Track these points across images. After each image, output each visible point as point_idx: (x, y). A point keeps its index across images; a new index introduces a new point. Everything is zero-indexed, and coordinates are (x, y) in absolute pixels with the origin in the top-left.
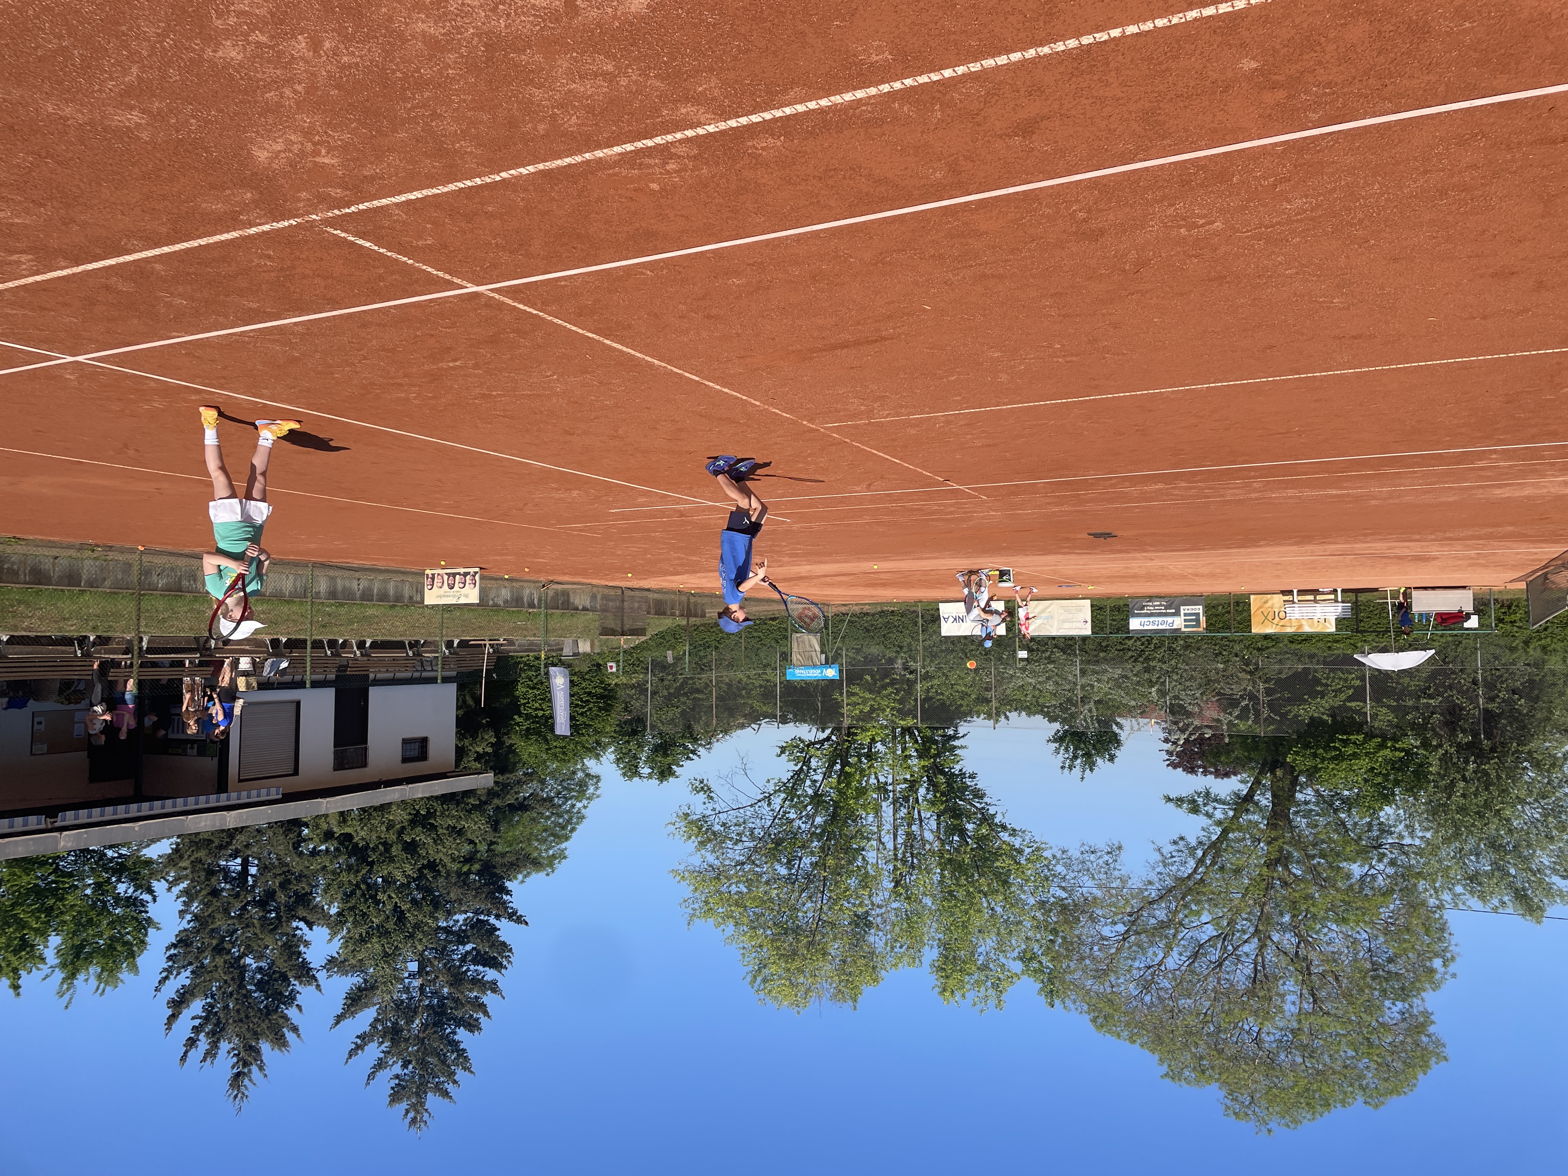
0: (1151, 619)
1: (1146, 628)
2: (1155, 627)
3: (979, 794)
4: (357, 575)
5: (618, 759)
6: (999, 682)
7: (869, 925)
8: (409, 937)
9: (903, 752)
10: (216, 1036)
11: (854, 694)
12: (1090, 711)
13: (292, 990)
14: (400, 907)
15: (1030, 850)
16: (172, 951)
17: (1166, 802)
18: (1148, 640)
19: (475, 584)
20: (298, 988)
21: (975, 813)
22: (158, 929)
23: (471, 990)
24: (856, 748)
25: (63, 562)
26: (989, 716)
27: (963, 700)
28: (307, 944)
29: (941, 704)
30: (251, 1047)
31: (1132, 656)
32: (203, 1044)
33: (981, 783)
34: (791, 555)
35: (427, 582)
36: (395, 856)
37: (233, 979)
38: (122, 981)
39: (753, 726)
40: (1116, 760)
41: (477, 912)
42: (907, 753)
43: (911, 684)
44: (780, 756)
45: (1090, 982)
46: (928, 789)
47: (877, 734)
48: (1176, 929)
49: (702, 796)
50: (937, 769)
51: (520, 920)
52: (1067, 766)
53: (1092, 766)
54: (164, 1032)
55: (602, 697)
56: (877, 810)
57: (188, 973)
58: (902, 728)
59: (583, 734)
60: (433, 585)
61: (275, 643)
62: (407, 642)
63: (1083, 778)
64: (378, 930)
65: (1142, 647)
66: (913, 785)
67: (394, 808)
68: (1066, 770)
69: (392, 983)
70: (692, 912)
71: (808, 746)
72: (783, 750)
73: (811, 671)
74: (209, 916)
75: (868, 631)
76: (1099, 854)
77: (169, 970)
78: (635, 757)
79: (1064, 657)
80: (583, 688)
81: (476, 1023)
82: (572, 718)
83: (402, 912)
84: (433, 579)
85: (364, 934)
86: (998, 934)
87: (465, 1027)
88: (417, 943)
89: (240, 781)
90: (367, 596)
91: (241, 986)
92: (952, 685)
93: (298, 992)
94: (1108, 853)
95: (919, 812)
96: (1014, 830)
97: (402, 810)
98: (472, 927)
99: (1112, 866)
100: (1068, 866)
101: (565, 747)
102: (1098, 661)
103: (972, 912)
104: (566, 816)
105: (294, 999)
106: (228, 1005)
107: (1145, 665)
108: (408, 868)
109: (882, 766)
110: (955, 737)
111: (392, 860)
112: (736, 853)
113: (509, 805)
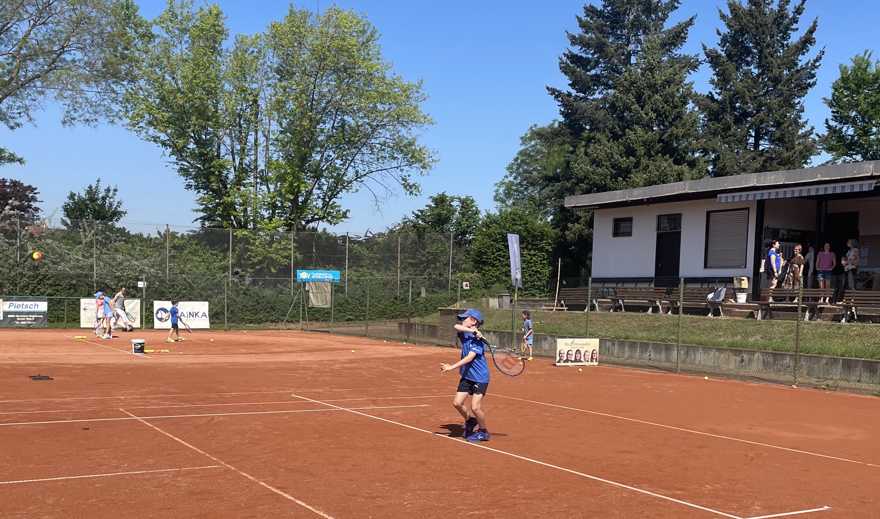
0: (28, 310)
1: (33, 303)
2: (25, 303)
3: (184, 172)
4: (650, 363)
5: (477, 213)
6: (163, 261)
7: (278, 71)
8: (634, 83)
9: (246, 209)
10: (781, 15)
11: (286, 257)
12: (86, 237)
13: (724, 46)
14: (640, 106)
15: (140, 125)
16: (811, 81)
17: (22, 159)
18: (34, 292)
19: (560, 353)
20: (719, 49)
21: (187, 156)
22: (824, 99)
23: (591, 39)
24: (285, 214)
25: (853, 378)
26: (174, 235)
27: (195, 249)
28: (712, 82)
29: (213, 246)
30: (755, 5)
31: (49, 279)
32: (790, 9)
33: (182, 180)
34: (310, 369)
35: (597, 356)
36: (642, 146)
37: (766, 58)
38: (852, 60)
39: (371, 235)
40: (69, 195)
41: (586, 99)
42: (242, 208)
43: (238, 264)
44: (347, 210)
45: (93, 14)
46: (227, 178)
47: (267, 224)
48: (19, 54)
49: (411, 181)
50: (218, 194)
51: (553, 91)
52: (112, 192)
53: (90, 191)
54: (818, 20)
55: (484, 263)
56: (269, 162)
57: (800, 64)
58: (246, 228)
59: (499, 235)
60: (592, 353)
61: (716, 313)
62: (623, 310)
63: (98, 181)
64: (657, 90)
65: (39, 287)
66: (239, 182)
67: (641, 183)
68: (112, 188)
69: (648, 48)
70: (420, 90)
71: (324, 217)
72: (345, 215)
73: (319, 277)
74: (782, 107)
75: (272, 308)
76: (82, 118)
77: (814, 67)
78: (463, 214)
79: (107, 281)
80: (498, 270)
81: (588, 13)
82: (507, 247)
83: (638, 102)
84: (592, 358)
85: (667, 87)
86: (169, 58)
87: (597, 10)
88: (629, 78)
89: (748, 209)
90: (644, 346)
91: (761, 52)
92: (204, 262)
93: (719, 45)
94: (74, 119)
95: (234, 160)
96: (155, 141)
97: (635, 181)
98: (589, 88)
99: (71, 108)
100: (109, 110)
101: (513, 225)
102: (78, 277)
103: (190, 77)
104: (521, 170)
105: (722, 40)
106: (771, 38)
107: (37, 272)
108: (633, 137)
109: (263, 197)
110: (204, 219)
111: (644, 143)
112: (384, 135)
113: (559, 181)
